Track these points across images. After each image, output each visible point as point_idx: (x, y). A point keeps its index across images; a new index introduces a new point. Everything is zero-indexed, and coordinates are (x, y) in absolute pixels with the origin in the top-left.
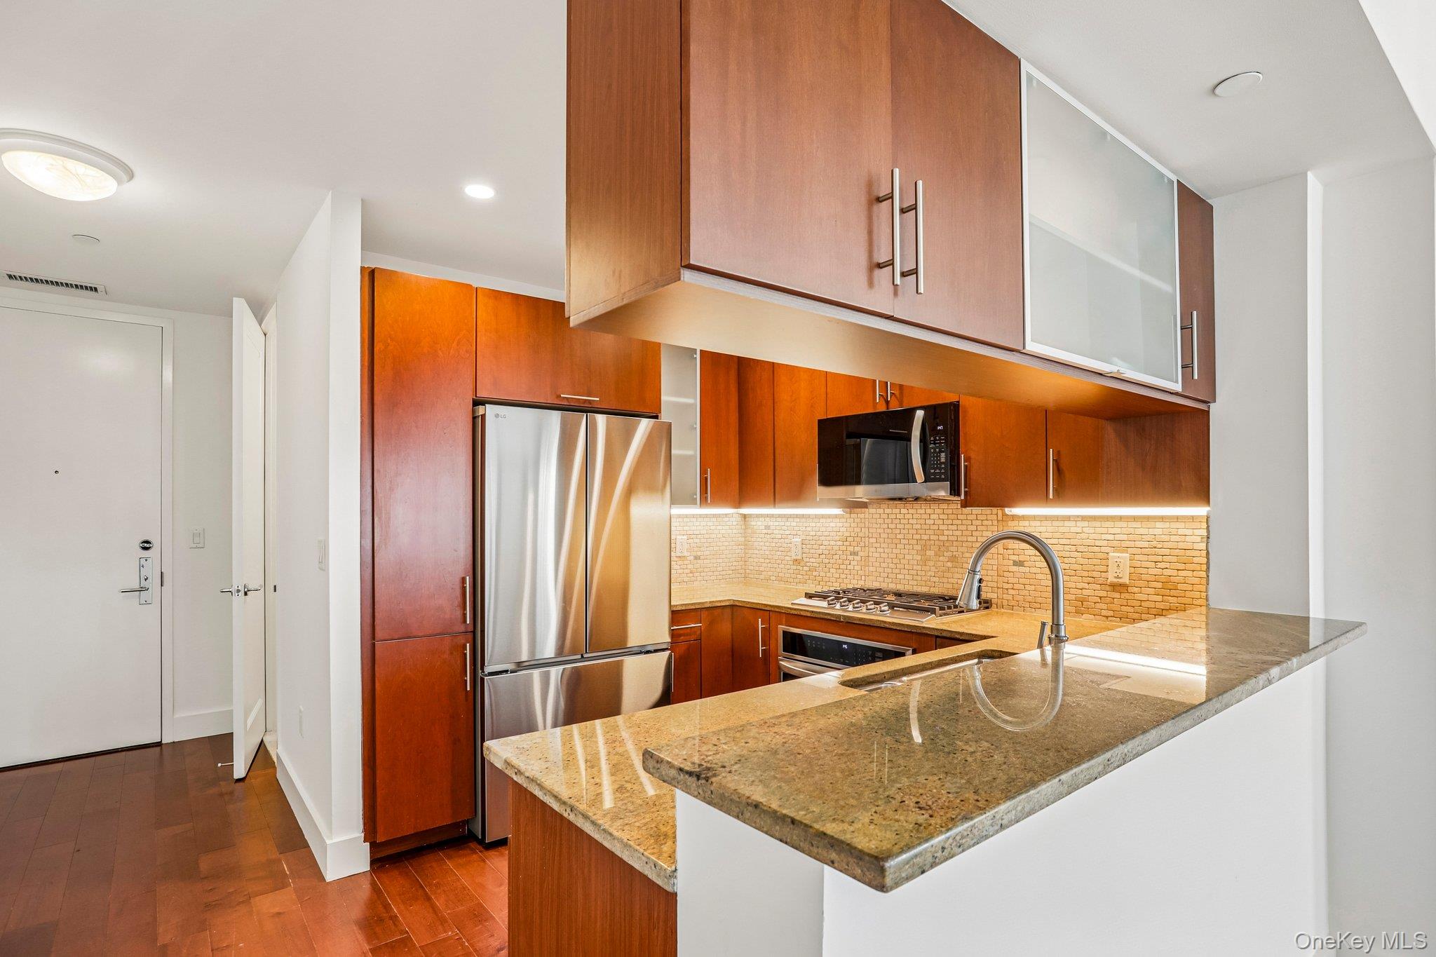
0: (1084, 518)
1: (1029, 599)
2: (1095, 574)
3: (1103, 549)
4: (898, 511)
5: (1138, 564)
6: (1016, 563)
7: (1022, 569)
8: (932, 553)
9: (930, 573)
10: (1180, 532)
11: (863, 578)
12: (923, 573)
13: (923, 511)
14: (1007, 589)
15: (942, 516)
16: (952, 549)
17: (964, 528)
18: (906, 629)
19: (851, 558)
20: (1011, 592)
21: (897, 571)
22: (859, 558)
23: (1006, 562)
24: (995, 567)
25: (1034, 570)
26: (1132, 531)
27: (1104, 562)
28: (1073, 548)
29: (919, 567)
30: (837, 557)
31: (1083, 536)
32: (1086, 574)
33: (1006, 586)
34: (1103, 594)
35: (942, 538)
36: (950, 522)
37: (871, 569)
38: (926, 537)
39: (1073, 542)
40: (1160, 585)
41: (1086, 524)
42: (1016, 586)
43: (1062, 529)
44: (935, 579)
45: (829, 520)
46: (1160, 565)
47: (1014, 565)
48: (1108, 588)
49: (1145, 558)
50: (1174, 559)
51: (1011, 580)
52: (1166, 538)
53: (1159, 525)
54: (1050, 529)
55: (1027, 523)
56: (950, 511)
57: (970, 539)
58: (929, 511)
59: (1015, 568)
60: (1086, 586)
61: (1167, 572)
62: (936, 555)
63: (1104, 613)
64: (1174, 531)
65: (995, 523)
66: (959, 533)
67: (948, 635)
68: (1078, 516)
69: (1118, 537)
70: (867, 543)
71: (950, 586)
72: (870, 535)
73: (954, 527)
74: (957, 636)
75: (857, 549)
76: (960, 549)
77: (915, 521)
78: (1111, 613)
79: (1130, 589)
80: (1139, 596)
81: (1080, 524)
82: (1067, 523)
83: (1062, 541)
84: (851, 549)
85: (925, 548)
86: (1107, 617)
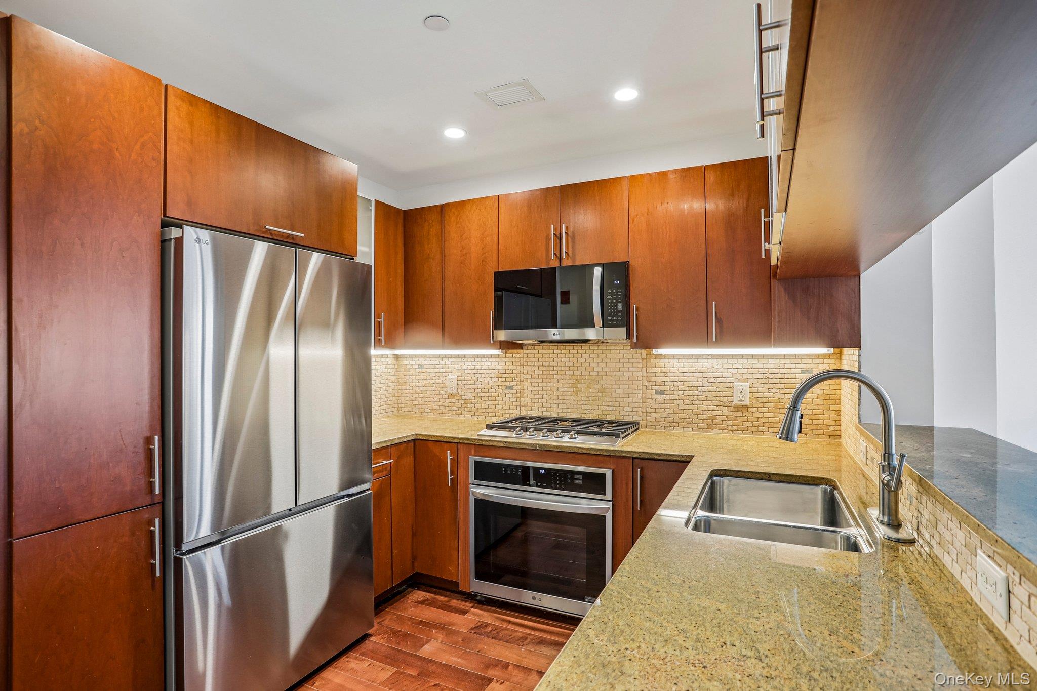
0: (713, 356)
1: (669, 419)
2: (722, 399)
3: (729, 380)
4: (551, 351)
5: (755, 390)
6: (657, 392)
7: (663, 397)
8: (584, 386)
9: (582, 402)
10: (787, 366)
11: (518, 408)
12: (576, 402)
13: (575, 352)
14: (650, 413)
15: (592, 356)
16: (602, 382)
17: (613, 365)
19: (507, 391)
20: (654, 415)
21: (551, 401)
22: (514, 391)
23: (649, 391)
24: (640, 396)
25: (673, 397)
26: (751, 366)
27: (729, 389)
28: (705, 379)
29: (572, 398)
30: (493, 391)
31: (713, 370)
32: (715, 399)
33: (649, 410)
34: (729, 413)
35: (592, 373)
36: (600, 360)
37: (526, 400)
38: (578, 373)
39: (705, 374)
40: (772, 405)
41: (715, 361)
42: (658, 410)
43: (695, 365)
44: (586, 407)
45: (484, 360)
46: (772, 390)
47: (656, 394)
48: (732, 409)
49: (761, 385)
50: (782, 386)
51: (654, 406)
52: (776, 371)
53: (771, 361)
54: (686, 365)
55: (666, 361)
56: (600, 352)
57: (617, 374)
58: (580, 351)
59: (657, 396)
60: (716, 408)
61: (777, 396)
62: (587, 387)
63: (729, 428)
64: (782, 366)
65: (640, 360)
66: (608, 369)
67: (647, 456)
68: (709, 355)
69: (740, 370)
70: (522, 379)
71: (601, 412)
72: (525, 372)
73: (604, 365)
74: (656, 457)
75: (511, 384)
76: (609, 382)
77: (568, 360)
78: (735, 428)
79: (750, 409)
80: (756, 414)
81: (710, 361)
82: (700, 361)
83: (696, 374)
84: (507, 383)
85: (577, 381)
86: (732, 431)
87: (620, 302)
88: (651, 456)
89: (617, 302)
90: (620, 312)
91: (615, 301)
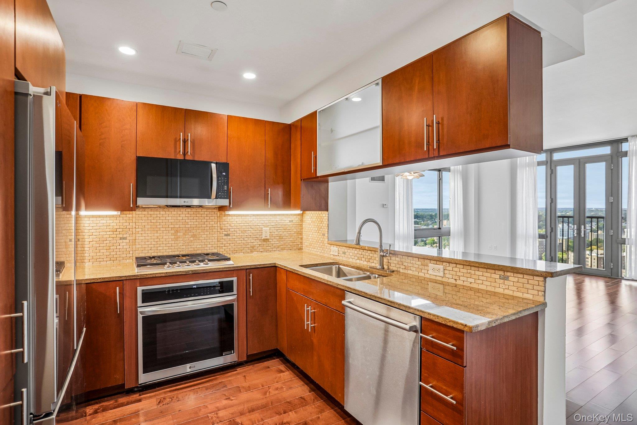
0: (253, 215)
1: (232, 249)
2: (258, 236)
3: (260, 227)
4: (158, 213)
5: (272, 231)
6: (226, 235)
7: (229, 237)
8: (181, 234)
9: (180, 245)
10: (284, 219)
11: (131, 252)
12: (176, 245)
13: (175, 213)
14: (222, 247)
15: (187, 215)
16: (193, 231)
17: (200, 220)
18: (232, 269)
19: (121, 241)
20: (224, 248)
21: (158, 246)
22: (128, 241)
23: (221, 235)
24: (216, 238)
25: (234, 237)
26: (270, 219)
27: (261, 231)
28: (250, 227)
29: (173, 242)
30: (108, 242)
31: (254, 222)
32: (254, 236)
33: (221, 245)
34: (260, 243)
35: (187, 226)
36: (192, 218)
37: (137, 246)
38: (177, 226)
39: (250, 224)
40: (278, 238)
41: (254, 217)
42: (226, 245)
43: (245, 220)
44: (183, 247)
45: (100, 219)
46: (278, 231)
47: (225, 236)
48: (262, 241)
49: (274, 229)
50: (282, 228)
51: (224, 243)
52: (280, 221)
53: (278, 217)
54: (241, 220)
55: (231, 218)
56: (192, 213)
57: (203, 226)
58: (179, 213)
59: (226, 237)
60: (254, 241)
61: (280, 233)
62: (184, 234)
63: (261, 250)
64: (282, 219)
65: (216, 218)
66: (197, 223)
67: (254, 267)
68: (251, 215)
69: (265, 222)
70: (134, 232)
71: (193, 249)
72: (137, 227)
73: (195, 221)
74: (258, 266)
75: (125, 236)
76: (198, 231)
77: (170, 218)
78: (263, 250)
79: (270, 240)
80: (272, 242)
81: (252, 217)
82: (247, 217)
83: (245, 225)
84: (121, 236)
85: (177, 231)
86: (262, 252)
87: (225, 185)
88: (256, 267)
89: (224, 185)
90: (226, 190)
91: (223, 184)
